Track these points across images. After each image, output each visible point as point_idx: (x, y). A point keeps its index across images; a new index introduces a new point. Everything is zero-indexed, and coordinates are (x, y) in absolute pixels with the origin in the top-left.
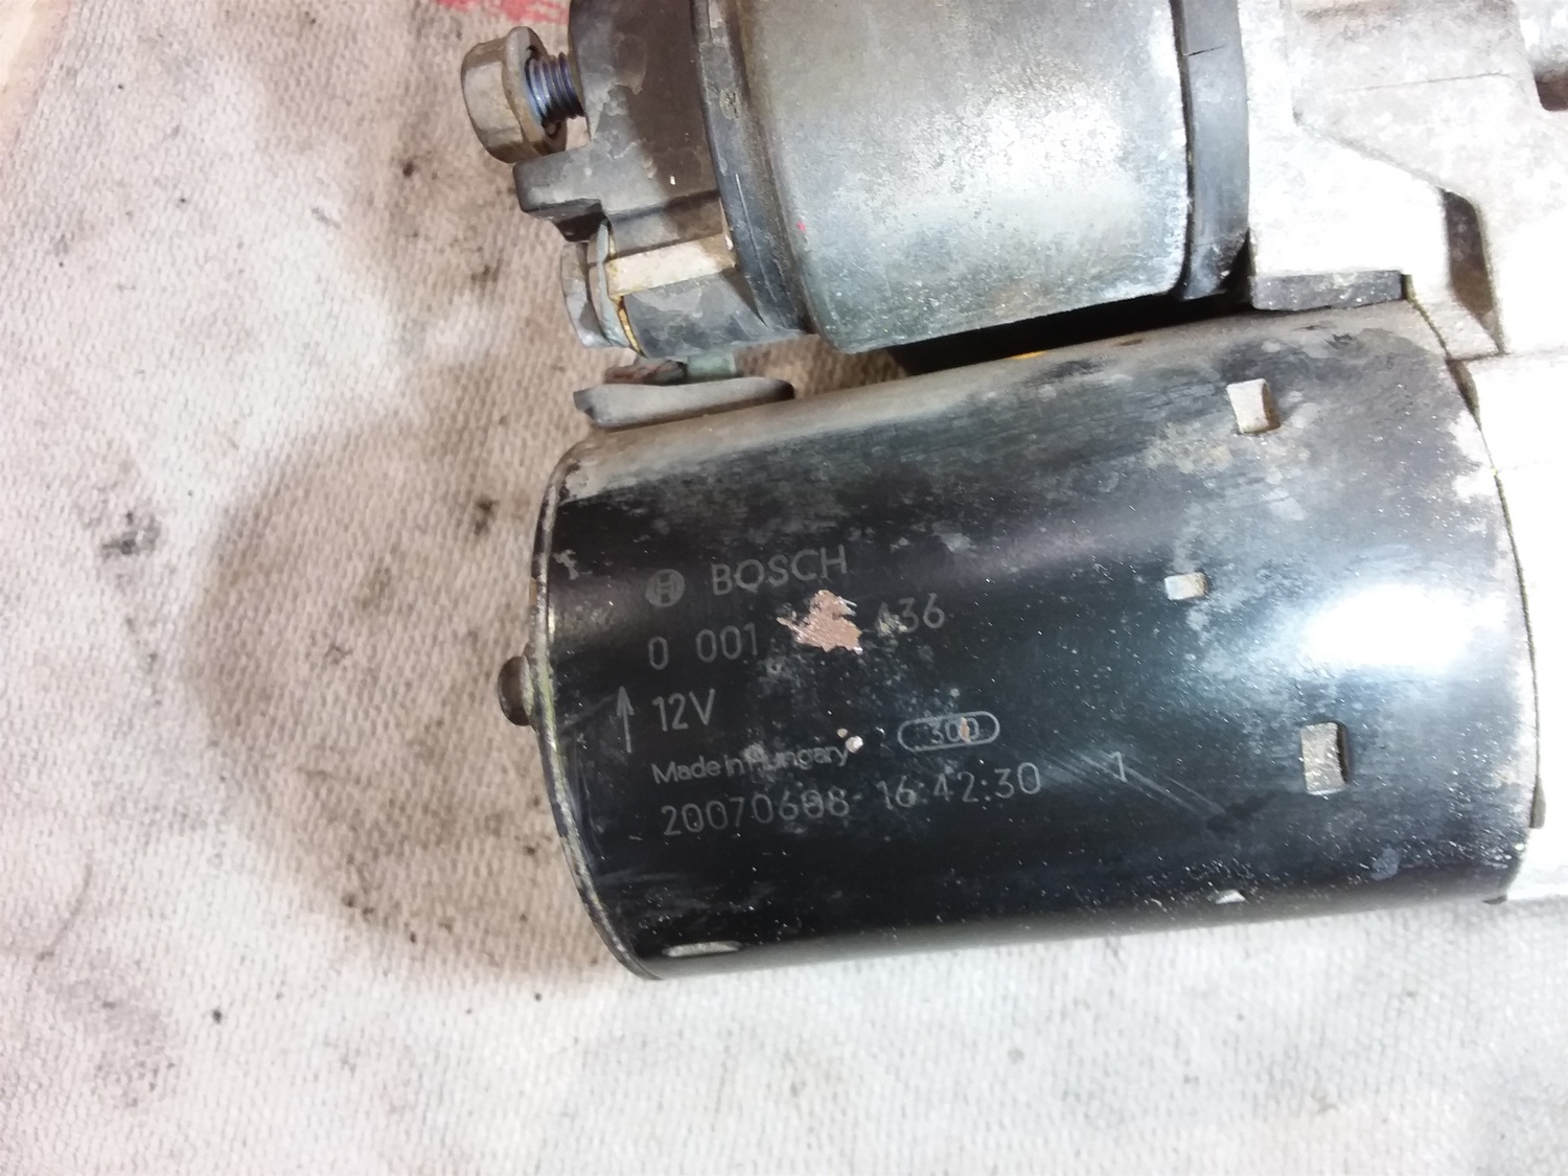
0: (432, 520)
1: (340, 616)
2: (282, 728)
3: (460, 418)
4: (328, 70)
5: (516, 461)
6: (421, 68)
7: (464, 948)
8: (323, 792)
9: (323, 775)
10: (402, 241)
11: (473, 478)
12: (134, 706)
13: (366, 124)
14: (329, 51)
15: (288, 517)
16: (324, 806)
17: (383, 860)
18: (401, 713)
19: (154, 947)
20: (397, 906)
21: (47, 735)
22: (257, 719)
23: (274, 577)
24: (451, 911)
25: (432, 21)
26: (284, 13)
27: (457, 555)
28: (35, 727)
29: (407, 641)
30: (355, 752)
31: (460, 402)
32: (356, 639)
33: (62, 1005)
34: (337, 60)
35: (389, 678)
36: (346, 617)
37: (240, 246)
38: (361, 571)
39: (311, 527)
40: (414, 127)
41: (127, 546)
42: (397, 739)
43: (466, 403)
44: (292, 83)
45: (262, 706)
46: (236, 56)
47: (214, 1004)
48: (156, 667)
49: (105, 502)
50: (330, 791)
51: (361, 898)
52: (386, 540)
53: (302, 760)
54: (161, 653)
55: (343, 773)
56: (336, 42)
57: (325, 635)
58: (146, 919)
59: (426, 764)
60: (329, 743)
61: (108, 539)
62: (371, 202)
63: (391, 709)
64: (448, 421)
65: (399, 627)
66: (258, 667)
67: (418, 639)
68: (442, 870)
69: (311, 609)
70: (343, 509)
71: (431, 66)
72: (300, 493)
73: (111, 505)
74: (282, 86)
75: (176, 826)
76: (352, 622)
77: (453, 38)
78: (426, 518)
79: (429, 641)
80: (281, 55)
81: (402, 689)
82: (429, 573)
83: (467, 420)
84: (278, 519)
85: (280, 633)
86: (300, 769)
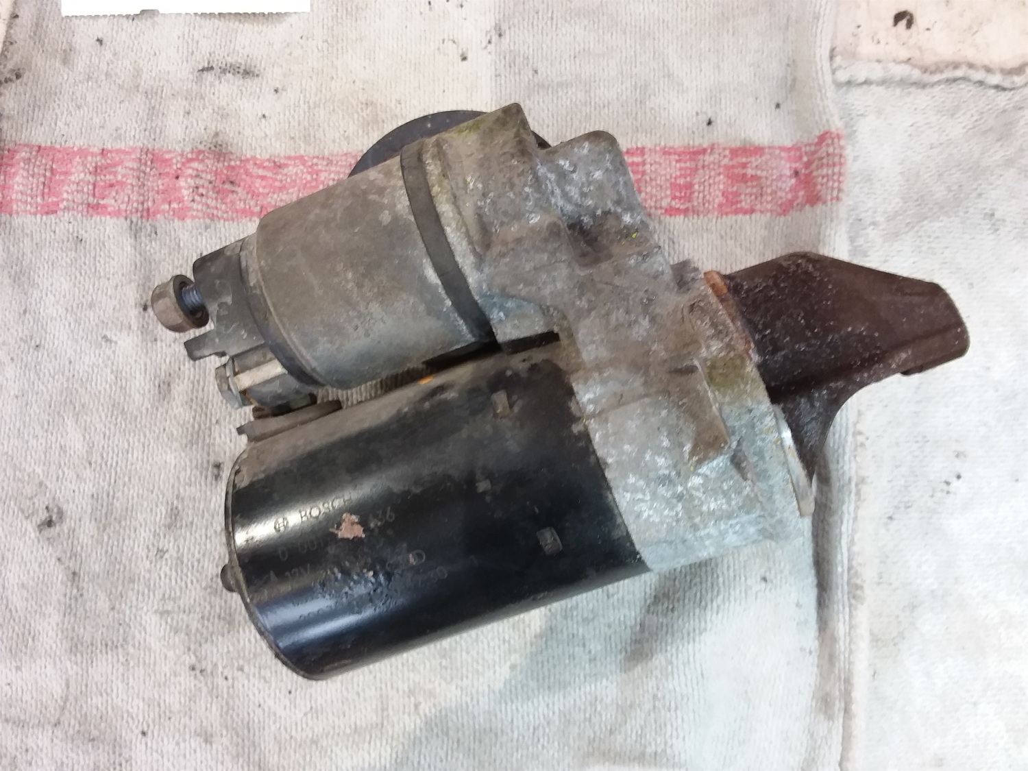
0: (193, 479)
1: (159, 535)
2: (143, 594)
3: (196, 426)
4: (95, 264)
5: (228, 440)
6: (140, 254)
7: (251, 678)
8: (169, 620)
9: (168, 612)
10: (149, 344)
11: (208, 454)
12: (70, 599)
13: (119, 288)
14: (93, 254)
15: (123, 492)
16: (171, 627)
17: (204, 646)
18: (198, 575)
19: (106, 708)
20: (216, 665)
21: (32, 622)
22: (130, 593)
23: (123, 523)
24: (241, 662)
25: (141, 229)
26: (65, 239)
27: (208, 493)
28: (26, 619)
29: (193, 541)
30: (180, 598)
31: (194, 418)
32: (168, 544)
33: (70, 745)
34: (98, 258)
35: (188, 560)
36: (162, 535)
37: (70, 362)
38: (164, 512)
39: (135, 495)
40: (144, 285)
41: (49, 523)
42: (198, 588)
43: (198, 418)
44: (78, 275)
45: (131, 586)
46: (46, 266)
47: (140, 729)
48: (77, 579)
49: (34, 504)
50: (172, 619)
51: (198, 666)
52: (173, 493)
53: (156, 607)
54: (77, 571)
55: (176, 609)
56: (95, 249)
57: (153, 545)
58: (99, 697)
59: (215, 596)
60: (167, 596)
61: (39, 523)
62: (130, 327)
63: (192, 574)
64: (190, 429)
65: (188, 534)
66: (125, 568)
67: (198, 538)
68: (233, 645)
69: (144, 534)
70: (148, 483)
71: (145, 252)
72: (127, 479)
73: (37, 505)
74: (73, 277)
75: (104, 651)
76: (165, 536)
77: (153, 234)
78: (190, 478)
79: (204, 537)
80: (69, 262)
81: (196, 564)
82: (197, 505)
83: (200, 426)
84: (119, 494)
85: (132, 549)
86: (156, 612)
